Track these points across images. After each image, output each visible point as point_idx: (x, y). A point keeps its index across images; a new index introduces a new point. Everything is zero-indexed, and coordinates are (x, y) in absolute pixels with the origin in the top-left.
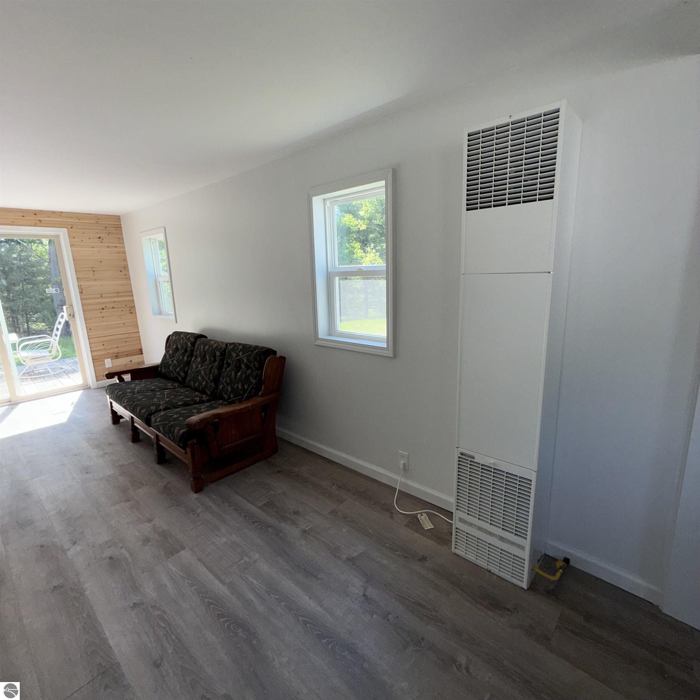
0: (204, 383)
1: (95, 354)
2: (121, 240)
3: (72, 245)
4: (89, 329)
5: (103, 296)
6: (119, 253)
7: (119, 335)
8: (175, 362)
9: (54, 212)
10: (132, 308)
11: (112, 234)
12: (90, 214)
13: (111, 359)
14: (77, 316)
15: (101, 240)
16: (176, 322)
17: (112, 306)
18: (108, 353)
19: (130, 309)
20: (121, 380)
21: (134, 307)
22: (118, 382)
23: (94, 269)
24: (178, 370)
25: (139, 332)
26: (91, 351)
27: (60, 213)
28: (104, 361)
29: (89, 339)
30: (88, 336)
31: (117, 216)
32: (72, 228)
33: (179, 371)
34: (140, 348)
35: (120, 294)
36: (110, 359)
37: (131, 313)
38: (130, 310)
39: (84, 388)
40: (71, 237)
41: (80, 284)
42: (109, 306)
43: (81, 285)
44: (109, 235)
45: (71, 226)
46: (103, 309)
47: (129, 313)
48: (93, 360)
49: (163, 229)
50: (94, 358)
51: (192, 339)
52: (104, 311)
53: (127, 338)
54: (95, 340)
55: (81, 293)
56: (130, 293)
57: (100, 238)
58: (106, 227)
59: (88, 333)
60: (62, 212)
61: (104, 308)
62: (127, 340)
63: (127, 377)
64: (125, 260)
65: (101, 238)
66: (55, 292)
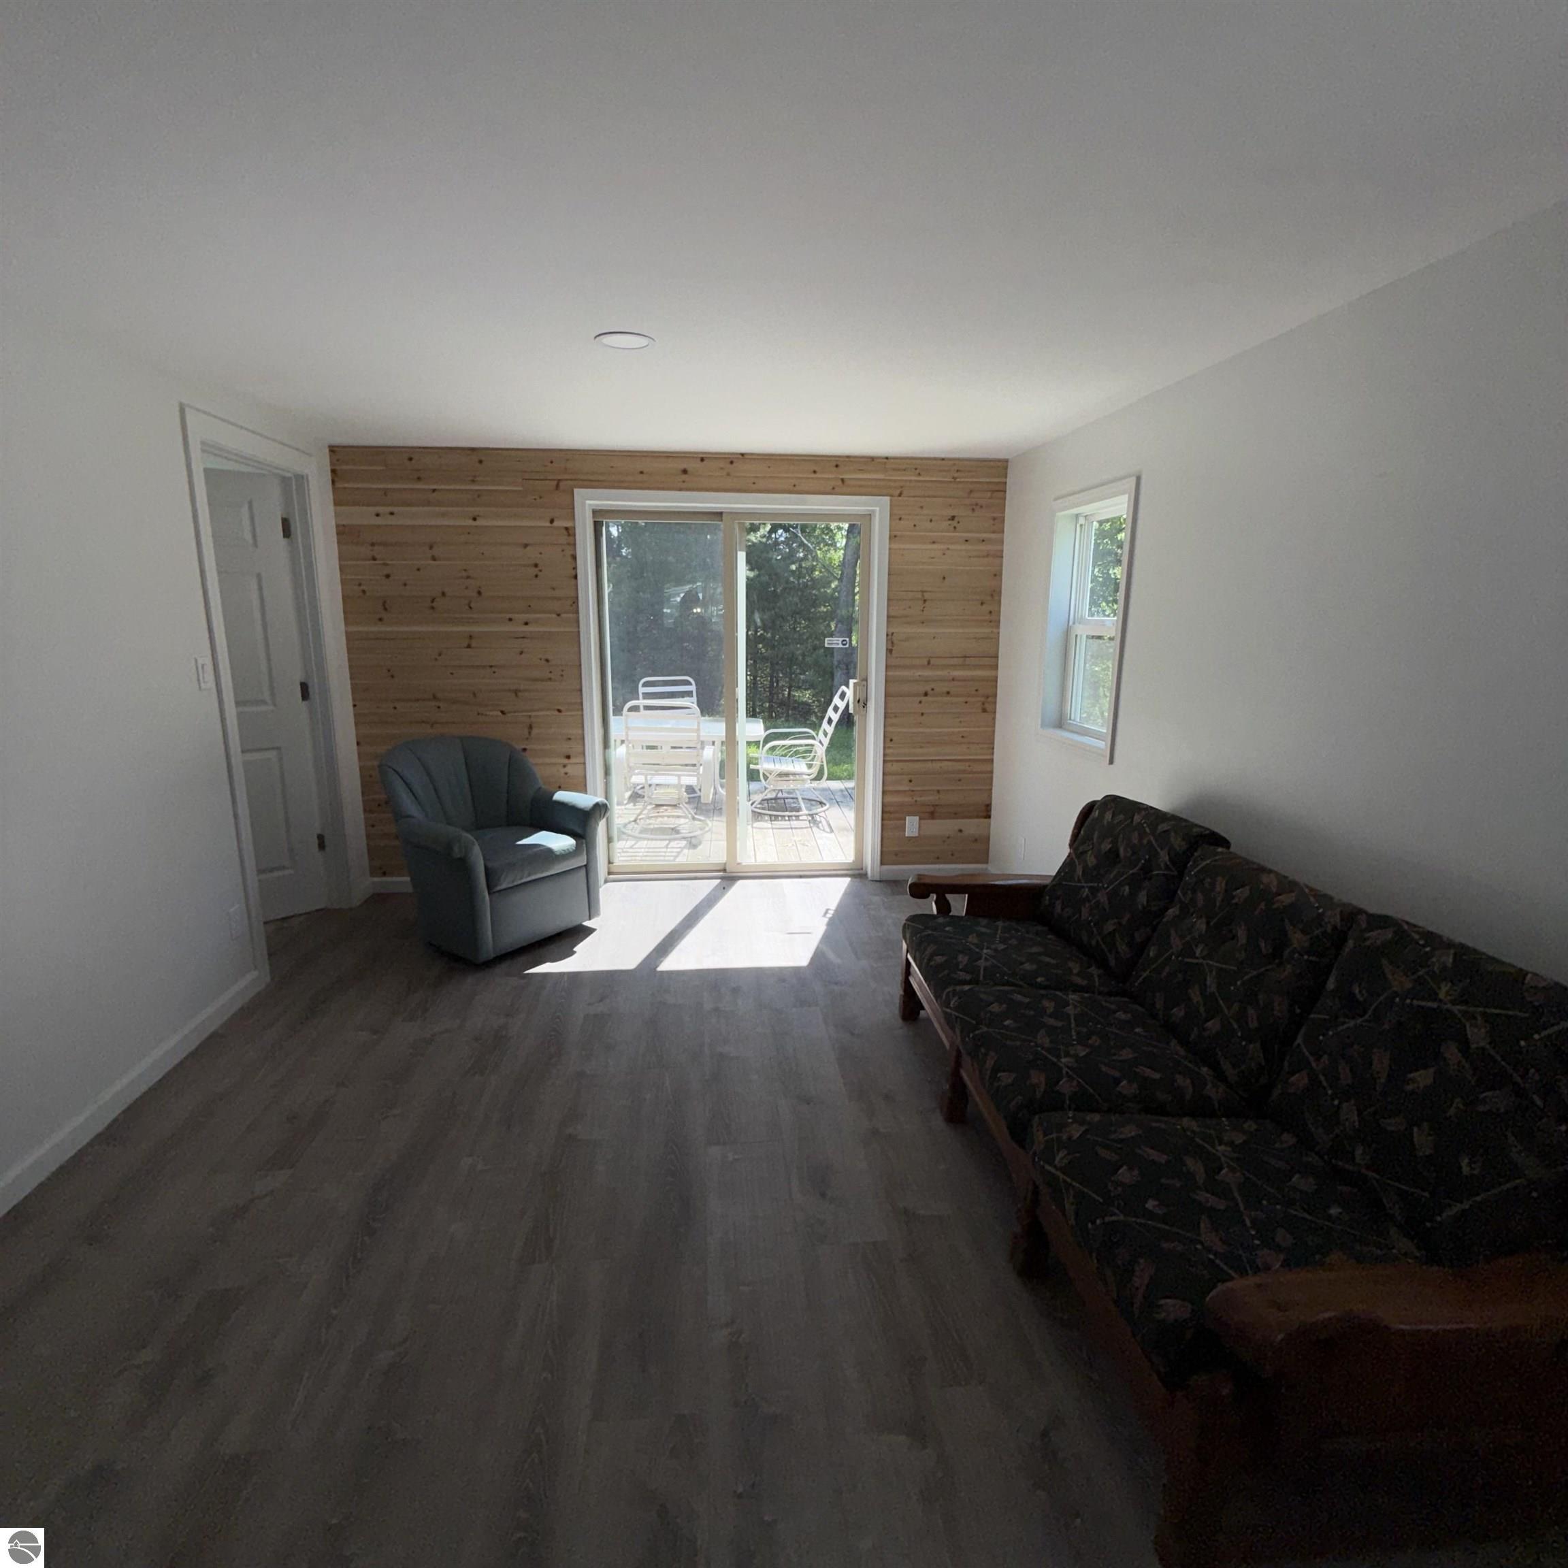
0: (1213, 1025)
1: (889, 799)
2: (998, 523)
3: (893, 538)
4: (888, 740)
5: (932, 661)
6: (988, 556)
7: (946, 763)
8: (1102, 897)
9: (872, 459)
10: (990, 699)
11: (981, 507)
12: (943, 459)
13: (920, 819)
14: (871, 705)
15: (954, 523)
16: (1111, 762)
17: (945, 690)
18: (916, 801)
19: (983, 699)
20: (944, 907)
21: (995, 696)
22: (935, 911)
23: (927, 596)
24: (1109, 927)
25: (992, 761)
26: (884, 792)
27: (885, 460)
28: (905, 820)
29: (884, 761)
30: (885, 755)
31: (999, 460)
32: (900, 495)
33: (1112, 934)
34: (988, 803)
35: (968, 661)
36: (917, 818)
37: (984, 711)
38: (983, 704)
39: (857, 872)
40: (895, 517)
41: (891, 630)
42: (941, 688)
43: (893, 634)
44: (973, 510)
45: (898, 492)
46: (926, 694)
47: (980, 711)
48: (883, 812)
49: (1133, 481)
50: (887, 809)
51: (1178, 843)
52: (929, 699)
53: (964, 772)
54: (896, 767)
55: (889, 651)
56: (991, 660)
57: (953, 518)
58: (971, 491)
59: (884, 748)
60: (887, 458)
61: (930, 692)
62: (961, 776)
63: (959, 905)
64: (998, 575)
65: (956, 519)
66: (841, 646)
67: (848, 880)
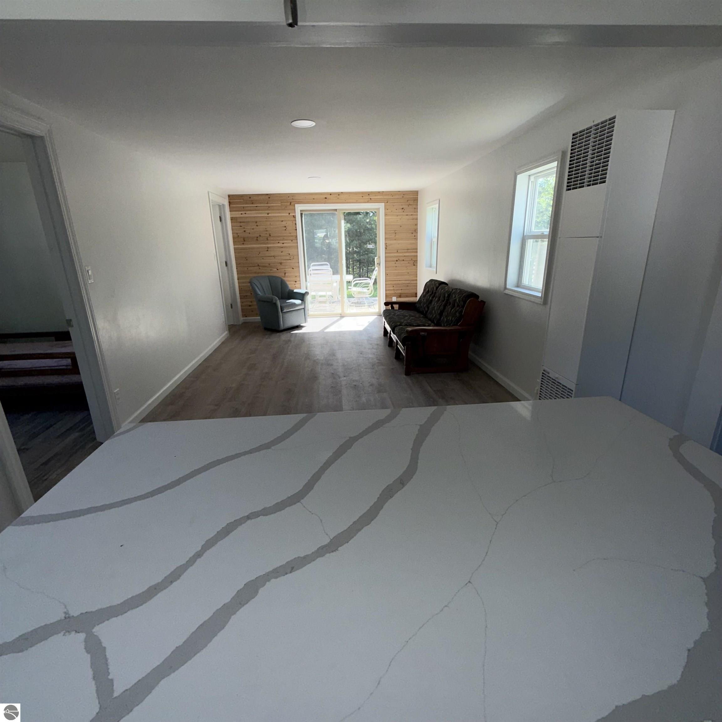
0: (434, 316)
1: (388, 292)
2: (416, 209)
3: (386, 215)
4: (387, 274)
5: (399, 251)
6: (413, 219)
7: (403, 281)
8: (425, 300)
9: (379, 192)
10: (416, 262)
11: (411, 205)
12: (399, 191)
13: (397, 298)
14: (381, 264)
15: (403, 210)
16: (436, 273)
17: (403, 259)
18: (395, 293)
19: (414, 262)
20: (392, 307)
21: (417, 261)
22: (390, 309)
23: (396, 232)
24: (425, 306)
25: (417, 280)
26: (386, 290)
27: (382, 192)
28: (392, 298)
29: (386, 281)
30: (386, 279)
31: (416, 191)
32: (387, 202)
33: (425, 307)
34: (416, 292)
35: (409, 251)
36: (396, 297)
37: (414, 265)
38: (414, 263)
39: (379, 314)
40: (386, 209)
41: (386, 242)
42: (402, 259)
43: (387, 243)
44: (409, 206)
45: (386, 202)
46: (397, 261)
47: (413, 265)
48: (386, 296)
49: (438, 200)
50: (387, 295)
51: (437, 285)
52: (397, 262)
53: (409, 283)
54: (390, 282)
55: (386, 248)
56: (415, 250)
57: (403, 209)
58: (408, 201)
59: (385, 277)
60: (383, 192)
61: (398, 260)
62: (408, 285)
63: (396, 307)
64: (416, 225)
65: (404, 209)
66: (372, 247)
67: (376, 316)
